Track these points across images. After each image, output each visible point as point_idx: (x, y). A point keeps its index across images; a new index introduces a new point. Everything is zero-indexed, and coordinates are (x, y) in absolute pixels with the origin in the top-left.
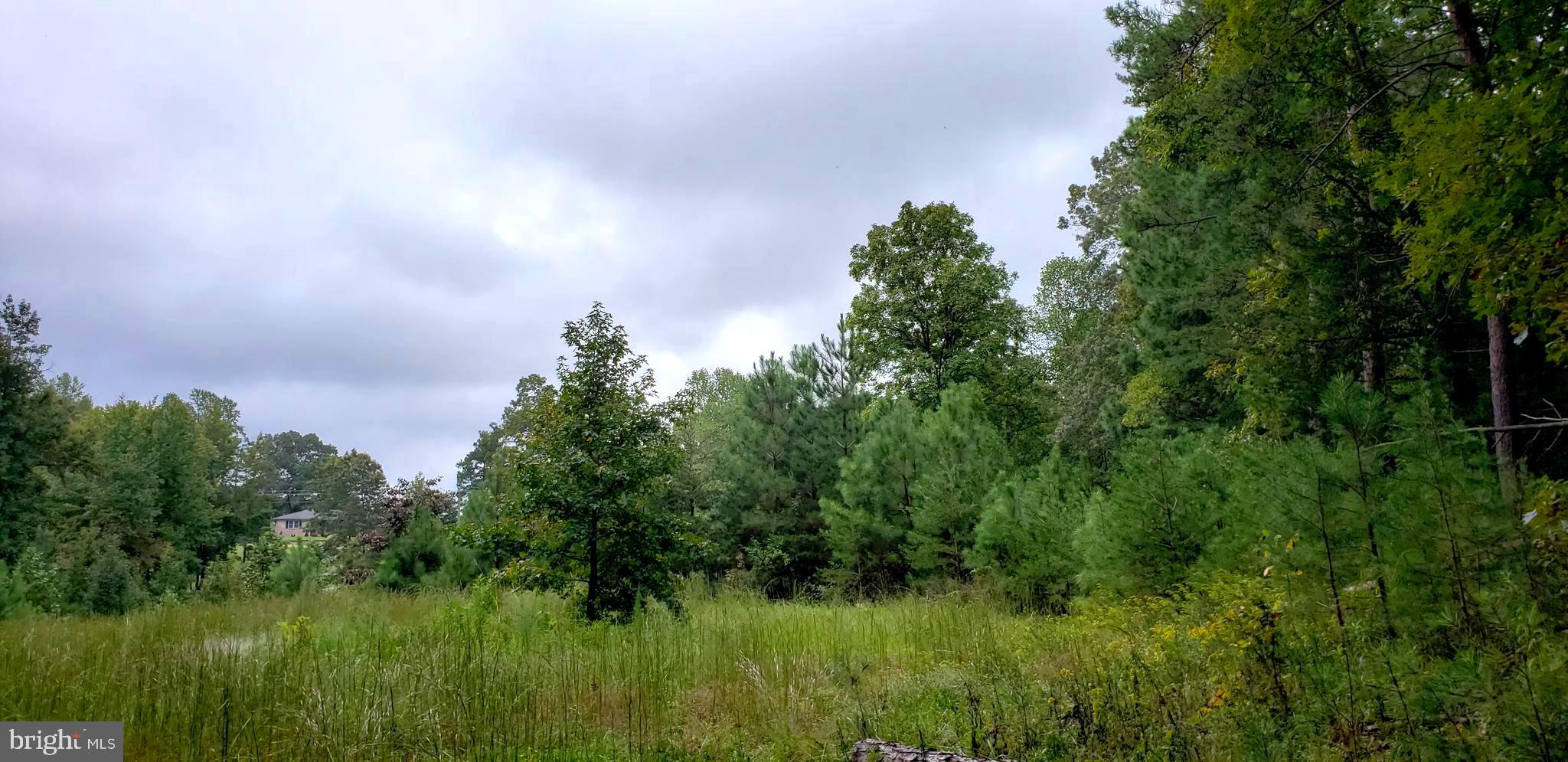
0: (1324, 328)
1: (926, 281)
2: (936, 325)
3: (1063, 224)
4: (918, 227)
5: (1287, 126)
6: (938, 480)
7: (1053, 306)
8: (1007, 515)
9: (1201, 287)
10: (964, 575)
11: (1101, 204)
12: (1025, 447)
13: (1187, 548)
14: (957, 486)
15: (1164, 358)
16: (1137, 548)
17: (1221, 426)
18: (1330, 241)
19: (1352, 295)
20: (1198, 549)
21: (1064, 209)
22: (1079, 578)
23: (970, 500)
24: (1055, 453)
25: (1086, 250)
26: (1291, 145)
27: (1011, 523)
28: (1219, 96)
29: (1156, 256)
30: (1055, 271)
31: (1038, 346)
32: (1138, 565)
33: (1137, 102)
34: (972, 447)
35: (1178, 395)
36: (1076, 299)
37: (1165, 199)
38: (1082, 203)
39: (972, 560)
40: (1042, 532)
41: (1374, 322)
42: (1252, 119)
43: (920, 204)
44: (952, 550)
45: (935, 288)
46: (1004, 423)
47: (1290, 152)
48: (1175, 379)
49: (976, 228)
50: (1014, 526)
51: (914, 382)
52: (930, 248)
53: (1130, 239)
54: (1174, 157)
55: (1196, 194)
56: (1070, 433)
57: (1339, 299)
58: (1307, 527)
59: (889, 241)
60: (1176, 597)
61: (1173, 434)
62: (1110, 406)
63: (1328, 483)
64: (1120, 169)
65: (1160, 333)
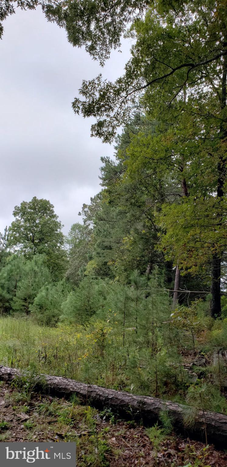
0: (139, 257)
1: (37, 222)
2: (37, 235)
3: (80, 214)
4: (37, 205)
5: (139, 202)
6: (26, 282)
7: (73, 237)
8: (45, 296)
9: (111, 240)
10: (28, 312)
11: (91, 211)
12: (56, 276)
13: (92, 312)
14: (32, 285)
15: (99, 257)
16: (78, 310)
17: (110, 279)
18: (145, 234)
19: (147, 249)
20: (94, 312)
21: (81, 210)
22: (61, 317)
23: (35, 290)
24: (64, 280)
25: (85, 223)
26: (139, 206)
27: (45, 298)
28: (123, 189)
29: (102, 229)
30: (76, 227)
31: (67, 247)
32: (77, 315)
33: (103, 185)
34: (40, 274)
35: (101, 268)
36: (80, 236)
37: (107, 213)
38: (86, 209)
39: (31, 308)
40: (54, 302)
41: (151, 257)
42: (130, 197)
43: (39, 198)
44: (26, 304)
45: (39, 224)
46: (51, 268)
47: (139, 208)
48: (100, 264)
49: (54, 209)
50: (46, 299)
51: (27, 251)
52: (40, 212)
53: (96, 222)
54: (110, 203)
55: (115, 214)
56: (70, 274)
57: (144, 250)
58: (121, 310)
59: (27, 207)
60: (85, 325)
61: (97, 278)
62: (82, 268)
63: (127, 298)
64: (98, 202)
65: (99, 250)
